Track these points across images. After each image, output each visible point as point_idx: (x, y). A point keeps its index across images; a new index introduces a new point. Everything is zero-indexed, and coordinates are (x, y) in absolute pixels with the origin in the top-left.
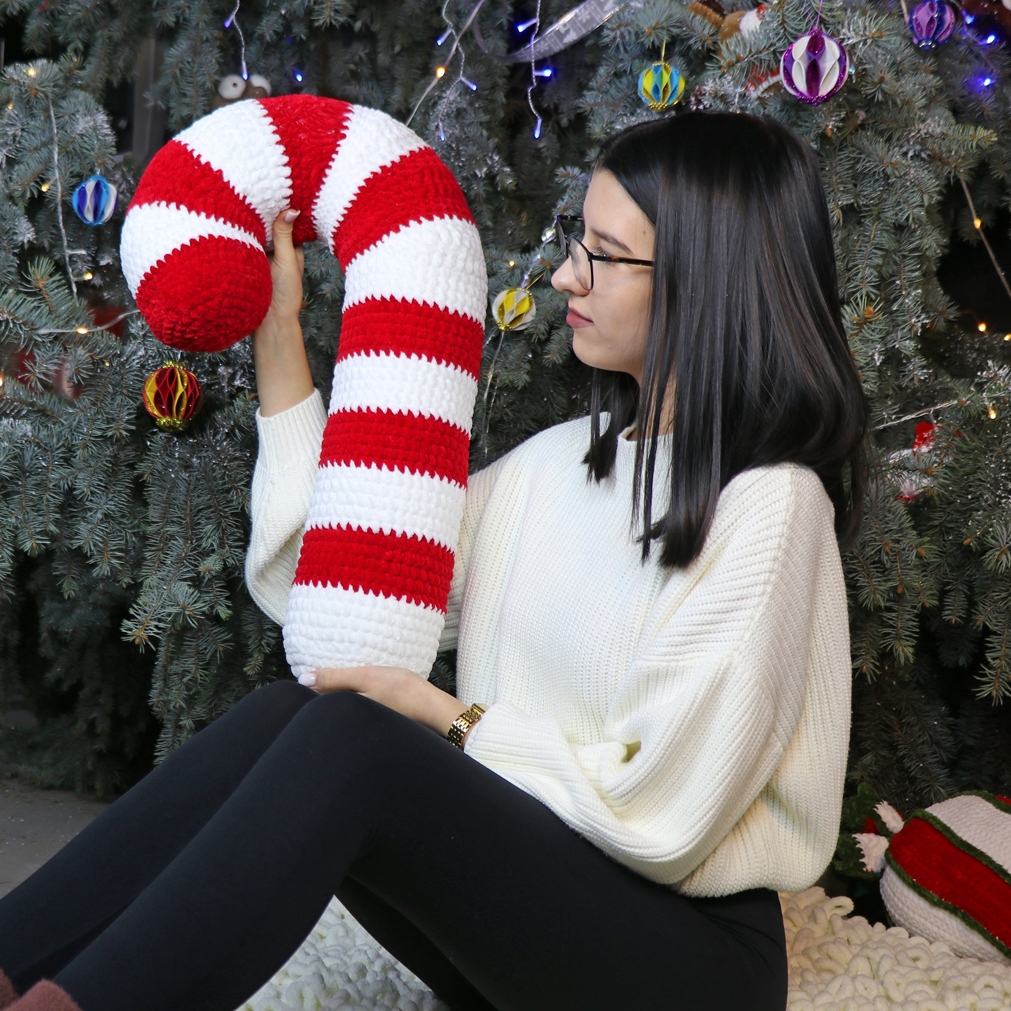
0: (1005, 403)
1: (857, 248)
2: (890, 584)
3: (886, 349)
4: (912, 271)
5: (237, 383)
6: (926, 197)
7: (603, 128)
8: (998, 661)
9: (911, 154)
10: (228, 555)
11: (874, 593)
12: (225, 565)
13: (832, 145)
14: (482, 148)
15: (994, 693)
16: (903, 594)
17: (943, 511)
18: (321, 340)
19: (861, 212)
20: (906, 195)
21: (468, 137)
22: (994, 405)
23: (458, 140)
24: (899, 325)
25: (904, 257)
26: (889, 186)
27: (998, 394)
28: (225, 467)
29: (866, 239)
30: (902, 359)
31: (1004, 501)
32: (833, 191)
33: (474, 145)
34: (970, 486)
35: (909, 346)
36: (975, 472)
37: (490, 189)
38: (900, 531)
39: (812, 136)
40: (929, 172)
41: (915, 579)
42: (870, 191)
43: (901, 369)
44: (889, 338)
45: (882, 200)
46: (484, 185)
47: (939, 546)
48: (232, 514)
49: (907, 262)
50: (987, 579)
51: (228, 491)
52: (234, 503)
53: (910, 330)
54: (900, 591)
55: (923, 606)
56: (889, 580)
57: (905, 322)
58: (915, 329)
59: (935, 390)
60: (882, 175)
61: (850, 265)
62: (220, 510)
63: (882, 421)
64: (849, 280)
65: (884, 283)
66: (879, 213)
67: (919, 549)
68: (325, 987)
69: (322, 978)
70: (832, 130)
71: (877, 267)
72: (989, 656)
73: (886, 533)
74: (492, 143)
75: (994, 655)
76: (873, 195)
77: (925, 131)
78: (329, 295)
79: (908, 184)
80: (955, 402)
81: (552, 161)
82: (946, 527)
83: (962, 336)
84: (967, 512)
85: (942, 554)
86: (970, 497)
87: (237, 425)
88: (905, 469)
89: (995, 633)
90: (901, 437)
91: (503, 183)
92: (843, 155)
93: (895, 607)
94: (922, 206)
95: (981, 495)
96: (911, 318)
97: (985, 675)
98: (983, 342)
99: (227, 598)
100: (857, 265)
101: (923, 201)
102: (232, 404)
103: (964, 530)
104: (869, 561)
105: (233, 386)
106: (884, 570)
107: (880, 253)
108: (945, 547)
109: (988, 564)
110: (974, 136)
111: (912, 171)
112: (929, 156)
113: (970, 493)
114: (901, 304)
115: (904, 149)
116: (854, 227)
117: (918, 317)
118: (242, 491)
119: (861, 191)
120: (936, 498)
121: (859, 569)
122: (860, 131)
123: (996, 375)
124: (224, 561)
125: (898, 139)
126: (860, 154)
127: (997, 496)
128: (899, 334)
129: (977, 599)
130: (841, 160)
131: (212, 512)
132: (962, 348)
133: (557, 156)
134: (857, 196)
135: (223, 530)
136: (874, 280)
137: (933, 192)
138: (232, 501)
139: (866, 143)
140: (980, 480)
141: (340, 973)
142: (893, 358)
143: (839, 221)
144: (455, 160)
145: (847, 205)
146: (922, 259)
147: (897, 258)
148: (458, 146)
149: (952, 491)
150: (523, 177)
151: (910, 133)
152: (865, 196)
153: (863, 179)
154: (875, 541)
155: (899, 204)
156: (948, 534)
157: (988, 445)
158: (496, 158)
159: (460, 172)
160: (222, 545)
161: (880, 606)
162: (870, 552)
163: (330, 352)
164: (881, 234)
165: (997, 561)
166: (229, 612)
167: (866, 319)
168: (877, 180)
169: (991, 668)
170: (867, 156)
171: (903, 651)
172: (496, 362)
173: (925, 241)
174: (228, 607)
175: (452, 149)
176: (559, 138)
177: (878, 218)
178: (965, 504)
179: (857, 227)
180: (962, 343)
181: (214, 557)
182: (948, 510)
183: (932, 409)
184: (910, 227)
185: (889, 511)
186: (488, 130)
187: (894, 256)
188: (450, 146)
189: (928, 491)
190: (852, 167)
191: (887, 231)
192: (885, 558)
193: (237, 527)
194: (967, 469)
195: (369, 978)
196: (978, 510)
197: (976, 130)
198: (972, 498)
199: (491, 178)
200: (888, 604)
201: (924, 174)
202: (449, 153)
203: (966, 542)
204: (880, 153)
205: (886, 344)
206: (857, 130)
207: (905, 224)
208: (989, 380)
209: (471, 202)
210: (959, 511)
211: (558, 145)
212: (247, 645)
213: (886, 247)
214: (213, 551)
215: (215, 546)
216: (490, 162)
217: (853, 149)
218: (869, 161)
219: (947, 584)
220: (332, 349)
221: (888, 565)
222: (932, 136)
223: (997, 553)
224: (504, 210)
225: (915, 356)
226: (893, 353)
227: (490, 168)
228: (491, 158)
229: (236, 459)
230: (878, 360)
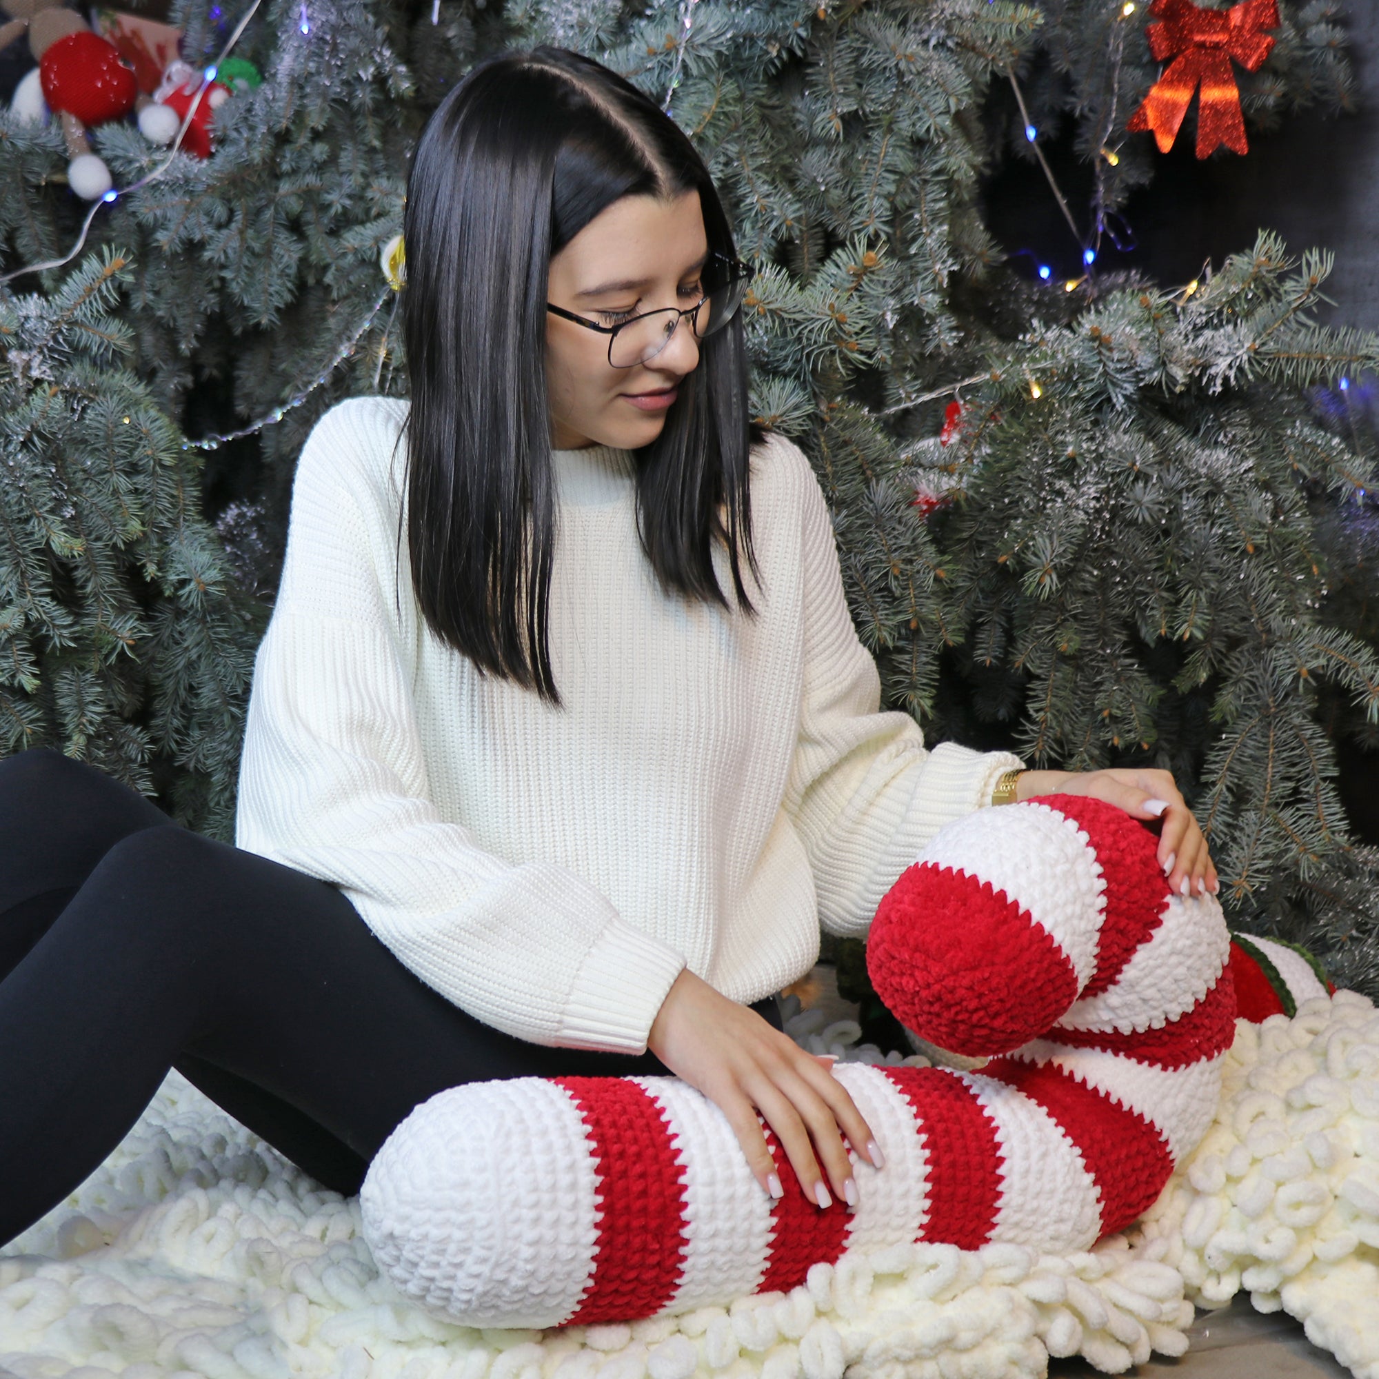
0: (1052, 376)
1: (863, 171)
2: (900, 618)
3: (903, 306)
4: (935, 200)
5: (35, 373)
6: (952, 101)
7: (526, 11)
8: (1042, 714)
9: (933, 42)
10: (30, 606)
11: (880, 630)
12: (27, 619)
13: (827, 30)
14: (368, 40)
15: (1037, 755)
16: (917, 631)
17: (974, 519)
18: (159, 309)
19: (868, 122)
20: (926, 98)
21: (348, 25)
22: (1037, 379)
23: (335, 30)
24: (919, 274)
25: (926, 182)
26: (904, 86)
27: (1043, 365)
28: (22, 489)
29: (874, 159)
30: (924, 319)
31: (1049, 505)
32: (830, 94)
33: (356, 35)
34: (1008, 487)
35: (931, 302)
36: (1014, 469)
37: (380, 97)
38: (914, 546)
39: (800, 19)
40: (958, 66)
41: (933, 610)
42: (880, 94)
43: (924, 331)
44: (906, 291)
45: (894, 105)
46: (372, 91)
47: (969, 566)
48: (34, 551)
49: (929, 188)
50: (1029, 607)
51: (27, 520)
52: (36, 537)
53: (934, 280)
54: (913, 625)
55: (946, 645)
56: (900, 612)
57: (926, 269)
58: (939, 278)
59: (976, 359)
60: (894, 72)
61: (854, 194)
62: (17, 547)
63: (899, 401)
64: (853, 214)
65: (898, 216)
66: (891, 123)
67: (938, 571)
68: (170, 1168)
69: (166, 1155)
70: (825, 11)
71: (887, 196)
72: (1031, 707)
73: (896, 550)
74: (380, 34)
75: (1037, 705)
76: (883, 99)
77: (951, 11)
78: (166, 248)
79: (929, 83)
80: (988, 376)
81: (466, 56)
82: (978, 541)
83: (1016, 283)
84: (1003, 521)
85: (973, 576)
86: (1006, 501)
87: (35, 430)
88: (921, 465)
89: (1038, 678)
90: (930, 422)
91: (397, 89)
92: (842, 45)
93: (909, 648)
94: (947, 112)
95: (1021, 498)
96: (934, 263)
97: (1025, 732)
98: (1043, 293)
99: (32, 663)
100: (862, 194)
101: (948, 106)
102: (28, 403)
103: (998, 544)
104: (873, 589)
105: (30, 378)
106: (893, 600)
107: (892, 177)
108: (976, 566)
109: (1027, 589)
110: (1013, 18)
111: (935, 66)
112: (957, 44)
113: (1008, 495)
114: (922, 246)
115: (925, 36)
116: (860, 143)
117: (944, 262)
118: (45, 519)
119: (869, 93)
120: (963, 503)
121: (860, 599)
122: (865, 12)
123: (1042, 339)
124: (26, 615)
125: (916, 22)
126: (865, 42)
127: (1041, 499)
128: (920, 285)
129: (1016, 633)
130: (839, 51)
131: (7, 549)
132: (1016, 301)
133: (472, 49)
134: (862, 100)
135: (23, 573)
136: (885, 213)
137: (963, 94)
138: (32, 534)
139: (874, 28)
140: (1019, 478)
141: (191, 1148)
142: (912, 318)
143: (838, 135)
144: (332, 57)
145: (849, 113)
146: (950, 185)
147: (916, 184)
148: (334, 38)
149: (985, 494)
150: (427, 78)
151: (931, 14)
152: (872, 100)
153: (870, 77)
154: (881, 561)
155: (916, 110)
156: (980, 549)
157: (1030, 432)
158: (387, 53)
159: (338, 74)
160: (22, 593)
161: (888, 648)
162: (873, 575)
163: (172, 325)
164: (894, 151)
165: (1039, 584)
166: (37, 682)
167: (866, 268)
168: (888, 78)
169: (1033, 722)
170: (875, 46)
171: (919, 704)
172: (390, 333)
173: (952, 160)
174: (34, 675)
175: (326, 42)
176: (475, 23)
177: (890, 130)
178: (1001, 511)
179: (864, 142)
180: (1017, 293)
181: (11, 609)
182: (981, 519)
183: (958, 386)
184: (932, 142)
185: (900, 523)
186: (375, 14)
187: (912, 181)
188: (322, 39)
189: (953, 494)
190: (856, 60)
191: (902, 147)
192: (894, 584)
193: (42, 568)
194: (1004, 464)
195: (229, 1153)
196: (1016, 518)
197: (1016, 8)
198: (1010, 503)
199: (380, 81)
200: (901, 643)
201: (950, 69)
202: (322, 49)
203: (1001, 560)
204: (892, 41)
205: (902, 300)
206: (861, 11)
207: (925, 137)
208: (1035, 345)
209: (354, 115)
210: (995, 520)
211: (473, 34)
212: (63, 725)
213: (902, 168)
214: (10, 601)
215: (13, 595)
216: (378, 59)
217: (857, 36)
218: (877, 53)
219: (981, 615)
220: (175, 320)
221: (898, 593)
222: (959, 18)
223: (1039, 574)
224: (399, 125)
225: (941, 315)
226: (912, 311)
227: (379, 67)
228: (380, 54)
229: (36, 476)
230: (891, 320)
